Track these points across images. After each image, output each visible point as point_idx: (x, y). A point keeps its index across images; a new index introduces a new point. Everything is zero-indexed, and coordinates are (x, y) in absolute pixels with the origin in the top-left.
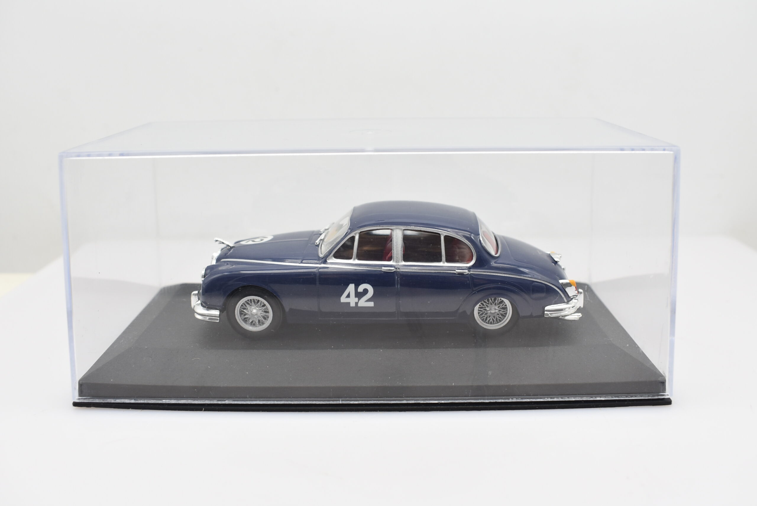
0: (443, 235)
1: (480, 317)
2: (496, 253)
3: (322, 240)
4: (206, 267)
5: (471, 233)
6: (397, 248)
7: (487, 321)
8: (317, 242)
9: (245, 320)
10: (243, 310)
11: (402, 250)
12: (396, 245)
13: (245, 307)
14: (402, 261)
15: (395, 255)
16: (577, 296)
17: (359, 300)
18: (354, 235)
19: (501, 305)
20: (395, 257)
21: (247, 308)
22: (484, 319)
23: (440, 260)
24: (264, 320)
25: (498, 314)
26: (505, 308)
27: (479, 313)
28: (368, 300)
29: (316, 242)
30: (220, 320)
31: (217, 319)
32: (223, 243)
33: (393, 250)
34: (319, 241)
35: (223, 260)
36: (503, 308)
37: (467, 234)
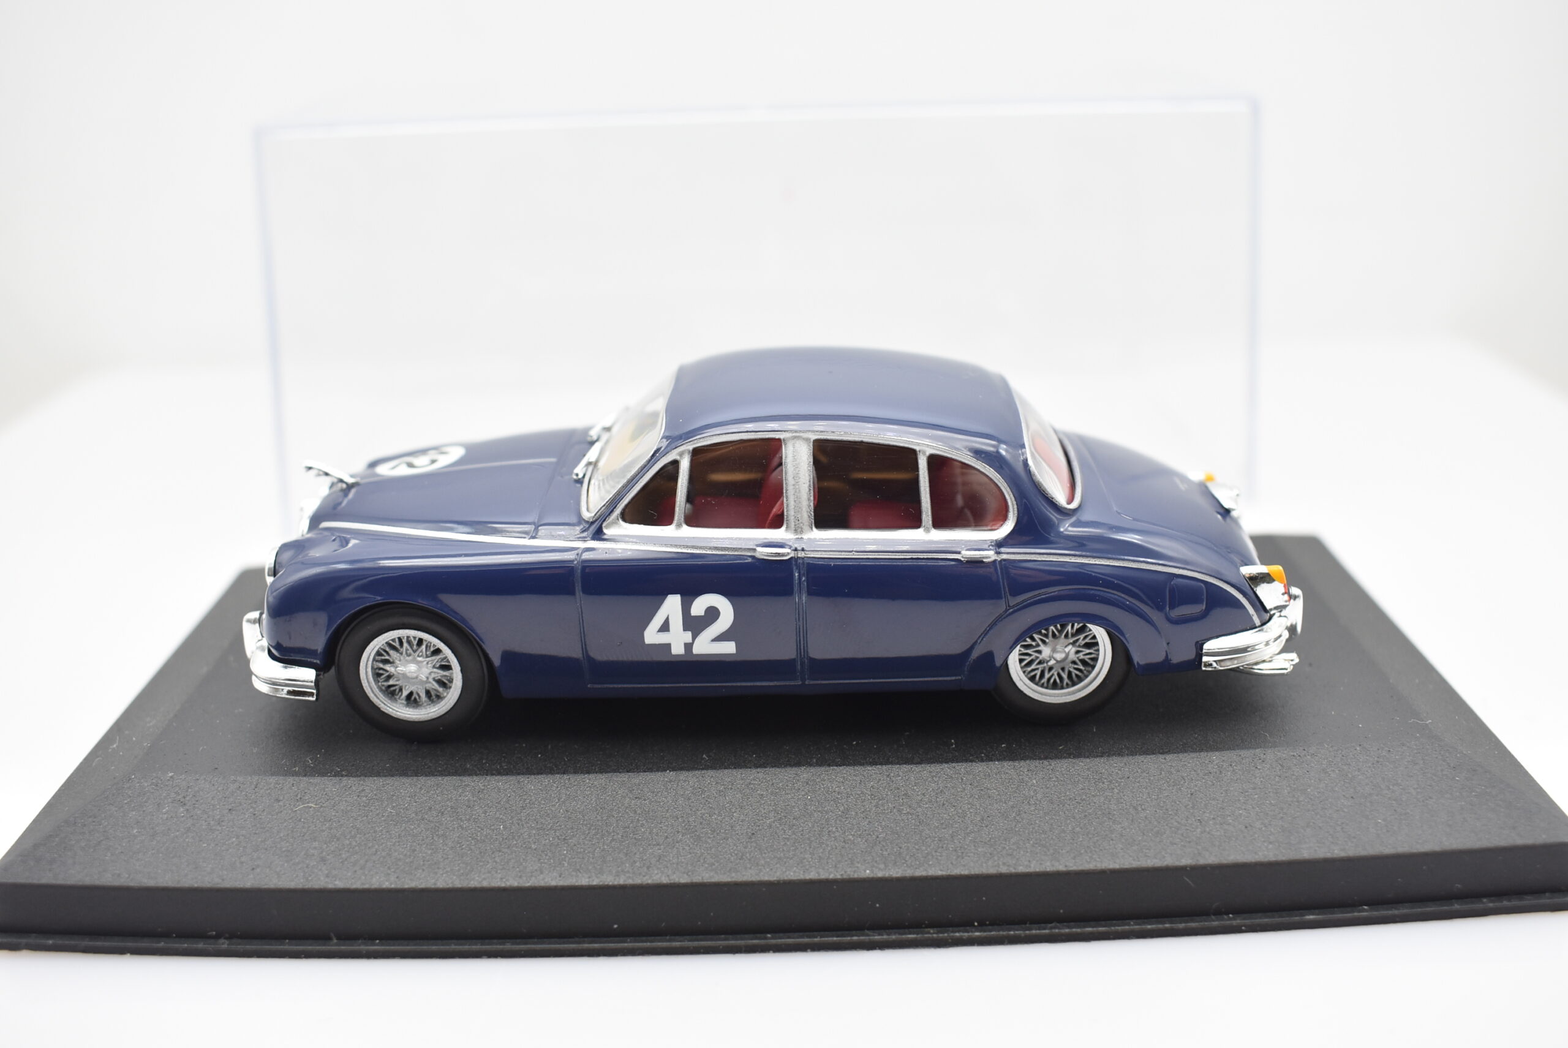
0: (924, 453)
1: (1024, 672)
2: (1071, 500)
3: (594, 464)
4: (279, 545)
5: (1000, 441)
6: (796, 492)
7: (1044, 680)
8: (579, 470)
9: (391, 692)
10: (381, 665)
11: (812, 498)
12: (794, 485)
13: (387, 657)
14: (812, 528)
15: (792, 513)
16: (1284, 607)
17: (694, 638)
18: (678, 458)
19: (1082, 637)
20: (792, 518)
21: (391, 660)
22: (1035, 675)
23: (915, 522)
24: (441, 689)
25: (1074, 662)
26: (1093, 644)
27: (1021, 661)
28: (721, 638)
29: (576, 471)
30: (317, 696)
31: (311, 694)
32: (327, 474)
33: (787, 497)
34: (585, 469)
35: (325, 524)
36: (1088, 646)
37: (986, 445)
